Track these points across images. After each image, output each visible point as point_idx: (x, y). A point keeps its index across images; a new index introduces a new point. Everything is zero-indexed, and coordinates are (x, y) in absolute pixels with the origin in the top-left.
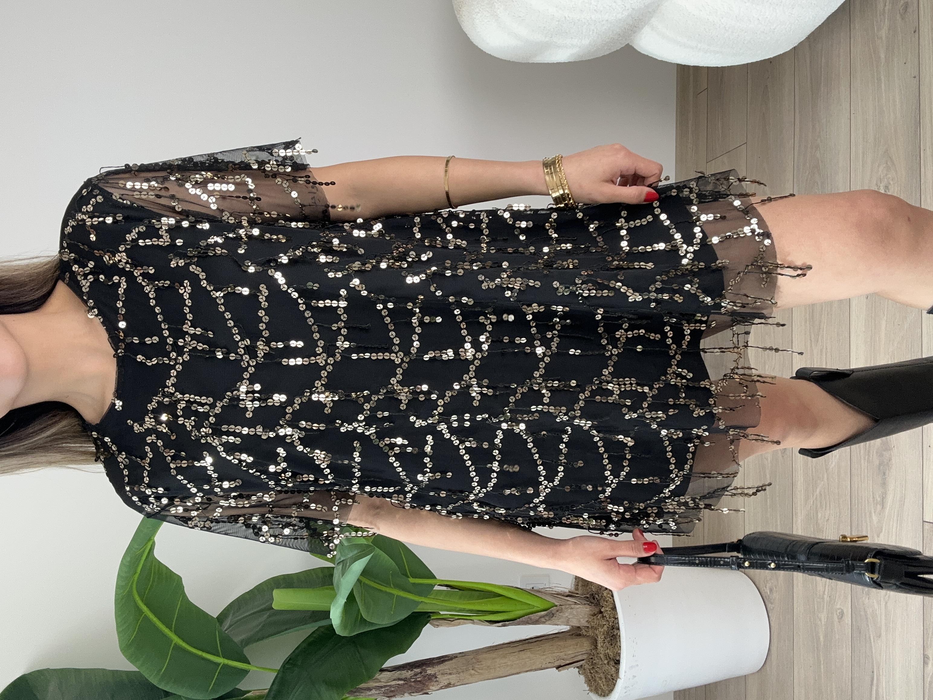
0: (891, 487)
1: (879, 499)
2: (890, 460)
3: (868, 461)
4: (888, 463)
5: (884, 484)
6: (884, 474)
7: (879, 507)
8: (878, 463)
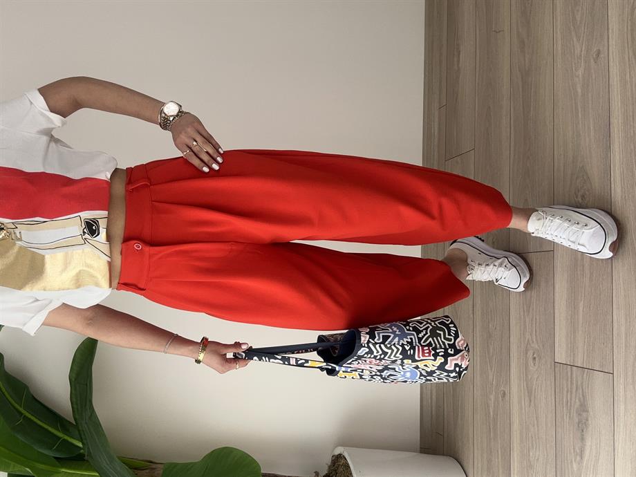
0: (588, 443)
1: (578, 451)
2: (587, 420)
3: (569, 417)
4: (585, 423)
5: (583, 439)
6: (583, 431)
7: (578, 458)
8: (577, 421)
